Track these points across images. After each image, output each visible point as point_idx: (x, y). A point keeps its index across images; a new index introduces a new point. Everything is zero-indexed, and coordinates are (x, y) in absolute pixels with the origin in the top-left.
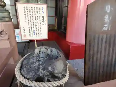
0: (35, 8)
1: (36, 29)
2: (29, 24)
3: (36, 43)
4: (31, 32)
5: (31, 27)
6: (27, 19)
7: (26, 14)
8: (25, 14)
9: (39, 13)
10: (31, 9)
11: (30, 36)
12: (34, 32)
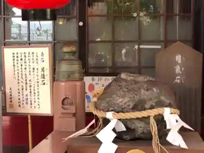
0: (29, 53)
1: (30, 92)
2: (19, 83)
3: (29, 121)
4: (21, 97)
5: (23, 89)
6: (16, 73)
7: (16, 65)
8: (14, 66)
9: (35, 61)
10: (23, 55)
11: (20, 106)
12: (27, 99)
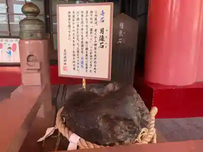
0: (87, 12)
2: (74, 45)
4: (76, 60)
5: (78, 52)
6: (71, 34)
7: (72, 26)
8: (69, 26)
10: (80, 14)
